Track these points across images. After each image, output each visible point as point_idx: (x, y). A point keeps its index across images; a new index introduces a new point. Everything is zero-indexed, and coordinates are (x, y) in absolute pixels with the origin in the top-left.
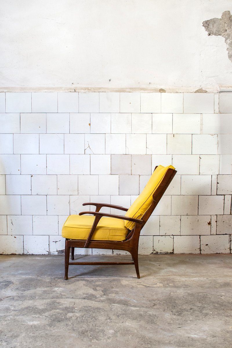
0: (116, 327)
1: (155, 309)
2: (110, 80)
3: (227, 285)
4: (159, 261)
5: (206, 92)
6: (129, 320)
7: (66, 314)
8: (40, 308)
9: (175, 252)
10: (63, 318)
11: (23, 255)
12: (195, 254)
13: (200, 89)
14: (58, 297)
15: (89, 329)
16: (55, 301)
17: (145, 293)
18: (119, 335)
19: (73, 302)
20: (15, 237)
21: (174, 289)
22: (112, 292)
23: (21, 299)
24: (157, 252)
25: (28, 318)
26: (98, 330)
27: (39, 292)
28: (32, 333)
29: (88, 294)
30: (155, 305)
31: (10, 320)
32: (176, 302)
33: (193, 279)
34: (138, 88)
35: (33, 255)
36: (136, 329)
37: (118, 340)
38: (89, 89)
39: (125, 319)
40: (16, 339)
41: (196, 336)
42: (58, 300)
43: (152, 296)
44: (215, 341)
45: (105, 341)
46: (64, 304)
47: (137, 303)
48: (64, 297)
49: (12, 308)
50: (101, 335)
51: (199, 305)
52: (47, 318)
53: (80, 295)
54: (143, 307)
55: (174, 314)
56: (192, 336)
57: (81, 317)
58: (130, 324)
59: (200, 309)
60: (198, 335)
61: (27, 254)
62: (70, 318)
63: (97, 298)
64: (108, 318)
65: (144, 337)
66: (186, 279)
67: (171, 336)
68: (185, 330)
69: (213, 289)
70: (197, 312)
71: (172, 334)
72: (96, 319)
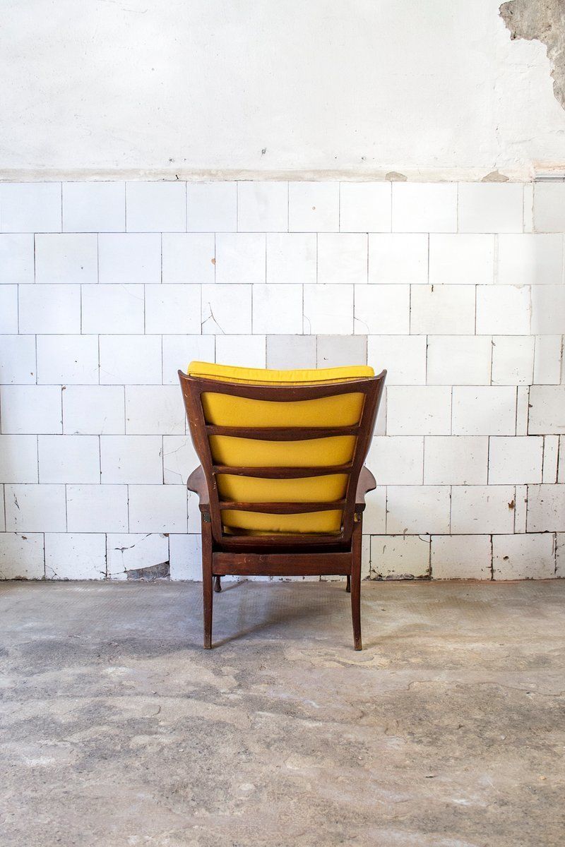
0: (261, 775)
1: (363, 726)
2: (264, 152)
3: (542, 661)
4: (382, 599)
5: (506, 180)
6: (295, 757)
7: (129, 739)
8: (63, 721)
9: (435, 575)
10: (118, 748)
11: (45, 580)
12: (481, 582)
13: (493, 173)
14: (110, 693)
15: (192, 780)
16: (100, 704)
17: (342, 683)
18: (264, 796)
19: (155, 705)
20: (25, 538)
21: (424, 674)
22: (259, 681)
23: (19, 698)
24: (380, 576)
25: (27, 749)
26: (214, 784)
27: (67, 678)
28: (30, 789)
29: (200, 684)
30: (364, 714)
32: (428, 707)
33: (472, 645)
34: (333, 170)
35: (67, 580)
36: (309, 780)
37: (261, 810)
38: (211, 175)
39: (285, 752)
41: (463, 801)
42: (110, 701)
43: (360, 690)
44: (504, 817)
45: (227, 813)
46: (127, 710)
47: (319, 709)
48: (128, 692)
50: (221, 798)
51: (478, 717)
52: (76, 749)
53: (179, 686)
54: (334, 720)
55: (416, 740)
56: (456, 801)
57: (173, 746)
58: (296, 768)
59: (480, 728)
60: (468, 798)
61: (54, 578)
62: (138, 750)
63: (221, 696)
64: (243, 750)
65: (328, 804)
66: (456, 646)
67: (400, 802)
68: (441, 784)
69: (512, 672)
70: (472, 736)
71: (405, 796)
72: (212, 753)
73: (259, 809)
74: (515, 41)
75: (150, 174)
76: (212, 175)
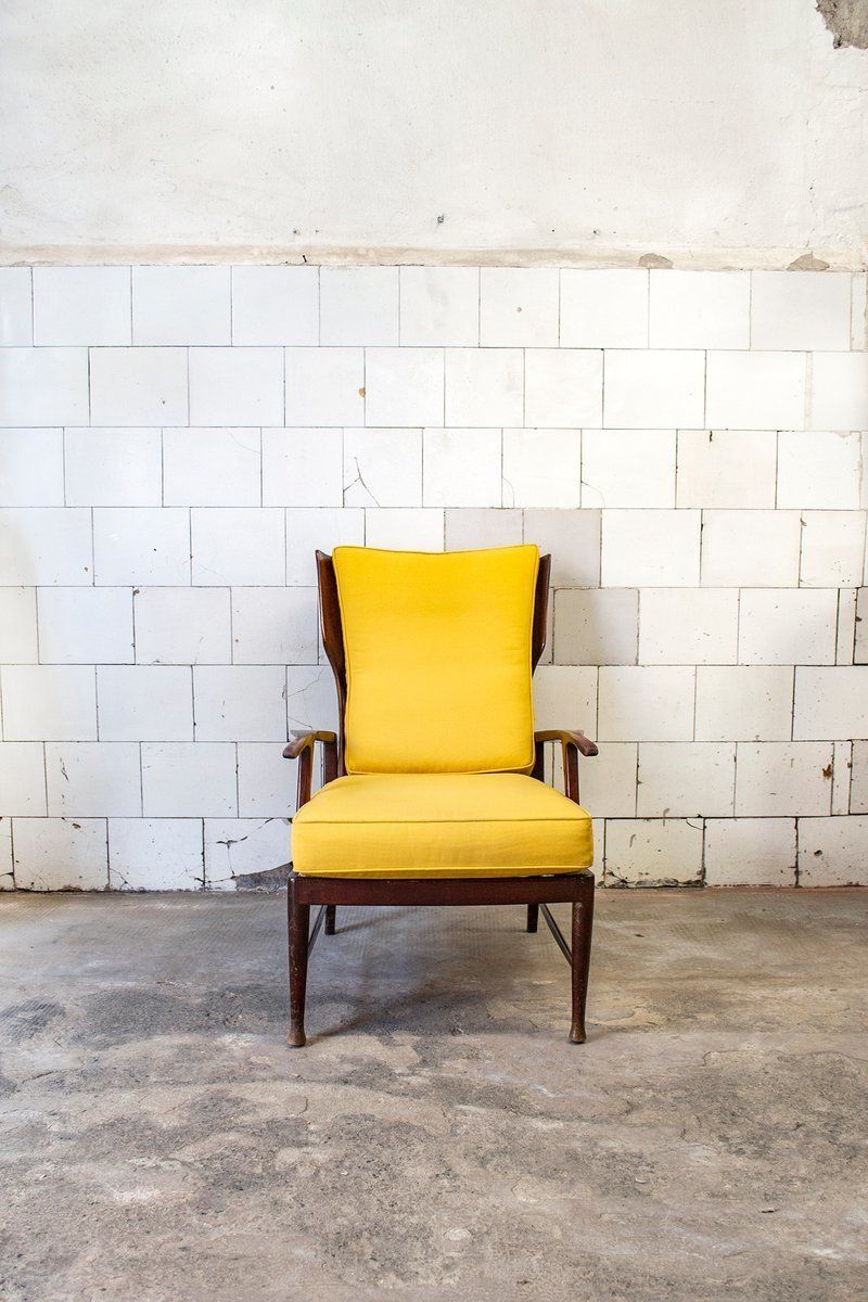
0: (478, 1213)
1: (635, 1126)
2: (440, 220)
4: (633, 917)
5: (825, 267)
6: (528, 1181)
7: (273, 1154)
8: (165, 1126)
9: (710, 880)
10: (258, 1170)
11: (109, 892)
12: (780, 889)
13: (805, 257)
14: (233, 1077)
15: (368, 1225)
16: (220, 1095)
17: (584, 1054)
18: (488, 1250)
19: (299, 1096)
20: (77, 826)
21: (723, 1038)
22: (454, 1053)
23: (90, 1087)
24: (623, 881)
25: (113, 1173)
26: (404, 1230)
27: (162, 1053)
28: (126, 1244)
29: (362, 1060)
30: (631, 1107)
31: (43, 1183)
32: (740, 1093)
33: (789, 992)
34: (548, 251)
35: (143, 892)
36: (556, 1221)
37: (486, 1275)
39: (511, 1174)
40: (63, 1276)
42: (235, 1091)
43: (616, 1067)
45: (432, 1281)
46: (264, 1106)
47: (554, 1099)
48: (263, 1074)
49: (55, 1128)
50: (419, 1255)
51: (824, 1110)
52: (191, 1174)
53: (328, 1064)
54: (580, 1117)
55: (734, 1149)
56: (817, 1251)
57: (331, 1166)
58: (533, 1201)
59: (830, 1128)
60: (836, 1246)
61: (123, 889)
62: (287, 1174)
63: (397, 1080)
64: (444, 1170)
65: (592, 1261)
66: (766, 992)
67: (731, 1255)
68: (787, 1222)
69: (859, 1035)
70: (820, 1141)
71: (736, 1244)
72: (394, 1177)
73: (483, 1272)
74: (840, 50)
75: (269, 253)
76: (359, 256)
